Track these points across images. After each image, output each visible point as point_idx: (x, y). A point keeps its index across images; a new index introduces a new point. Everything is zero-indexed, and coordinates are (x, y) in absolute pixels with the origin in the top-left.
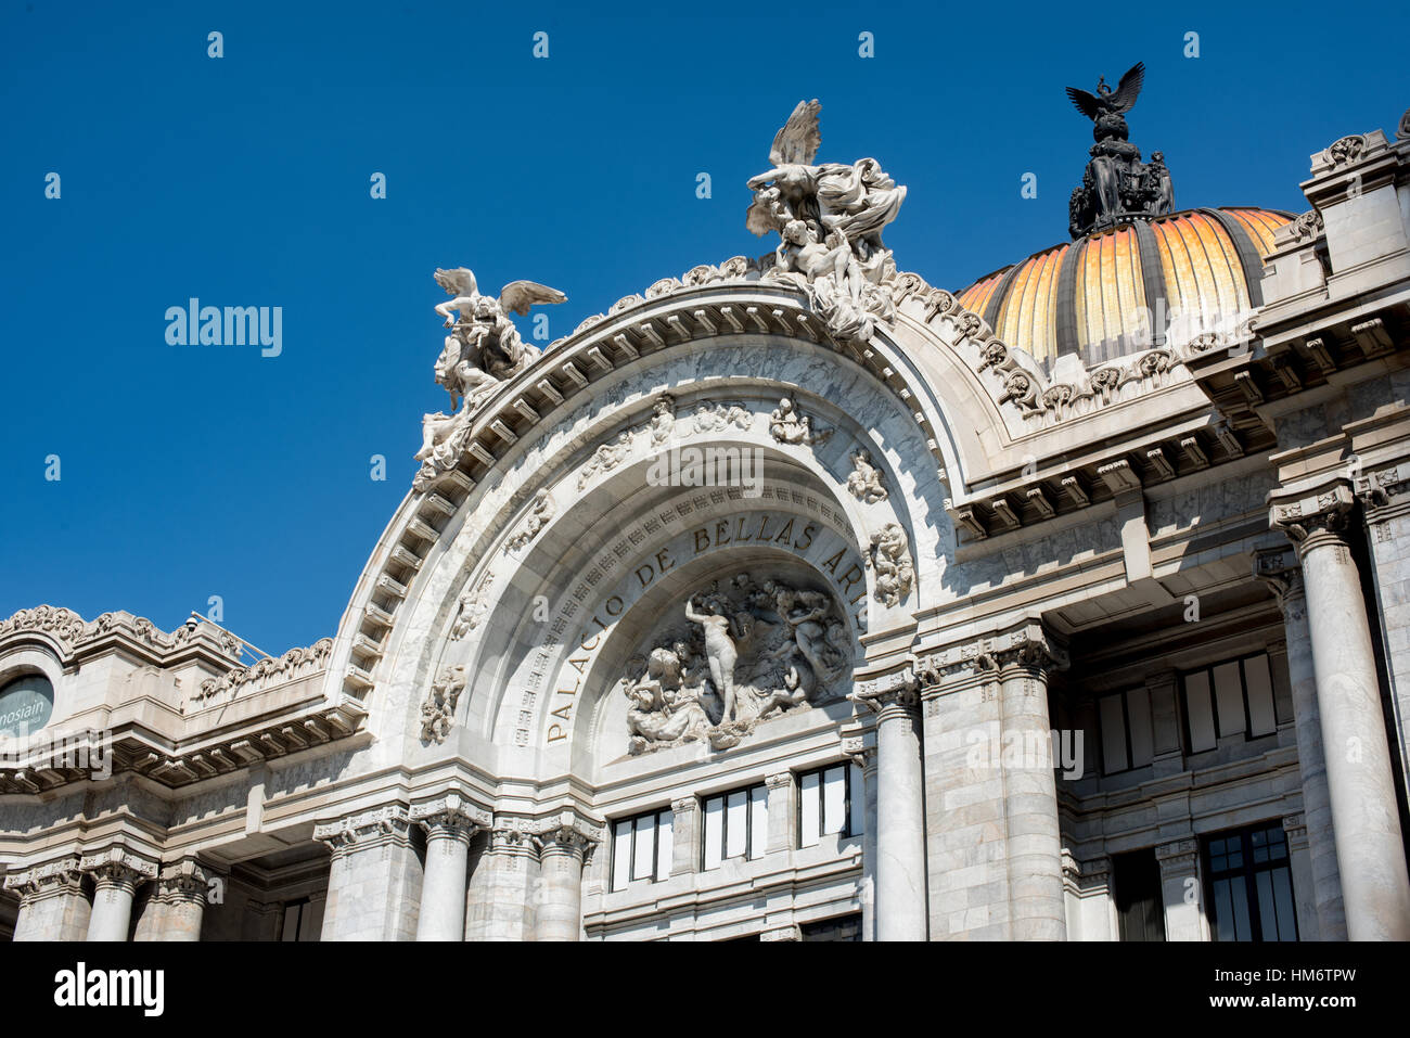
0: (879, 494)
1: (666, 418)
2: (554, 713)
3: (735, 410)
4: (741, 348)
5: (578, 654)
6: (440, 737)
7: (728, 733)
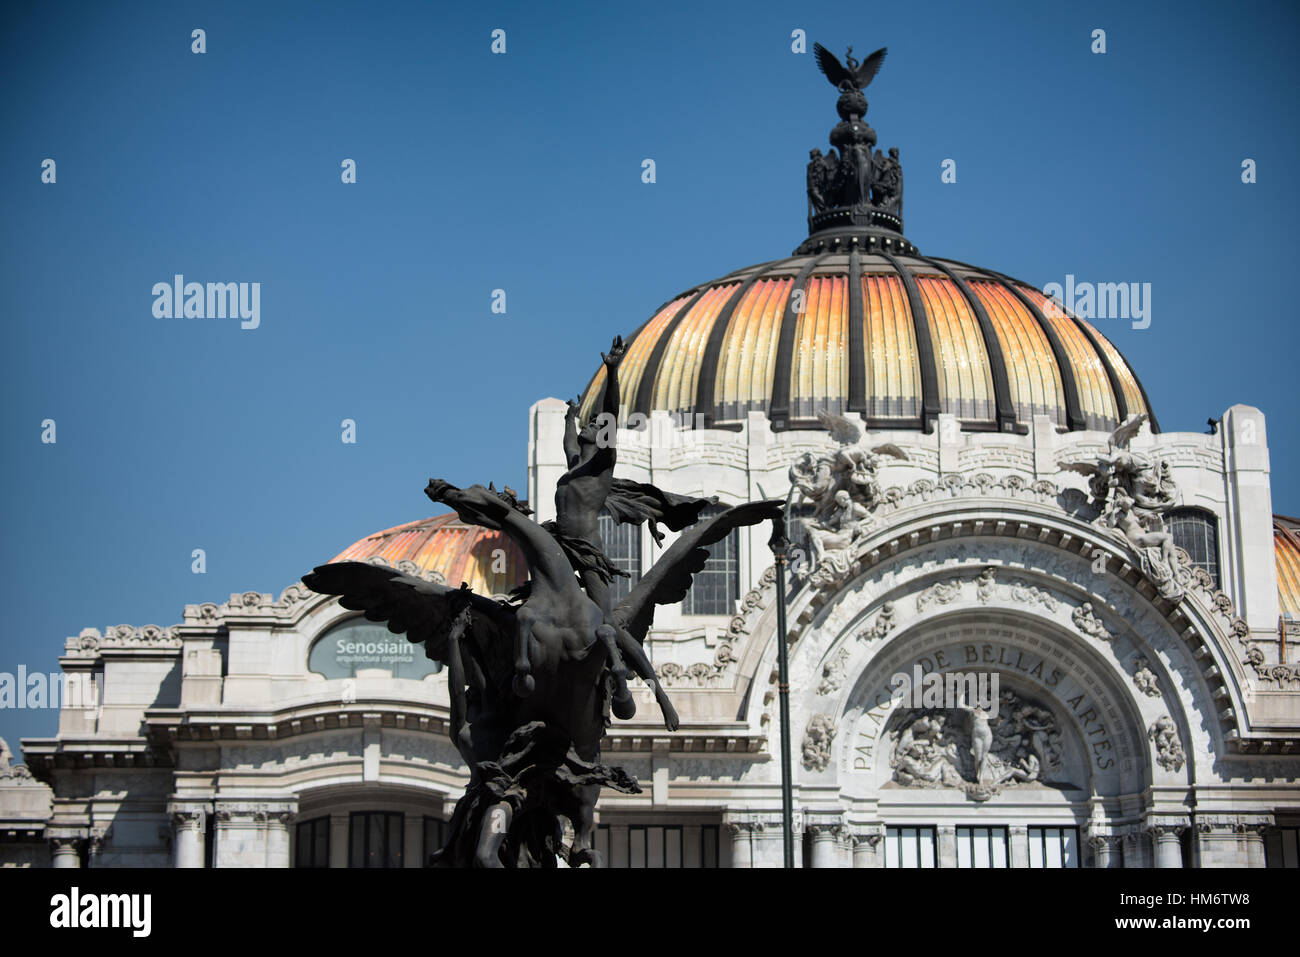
0: (1156, 693)
1: (991, 581)
2: (858, 749)
3: (1046, 595)
4: (1057, 555)
5: (875, 710)
6: (821, 768)
7: (987, 792)
